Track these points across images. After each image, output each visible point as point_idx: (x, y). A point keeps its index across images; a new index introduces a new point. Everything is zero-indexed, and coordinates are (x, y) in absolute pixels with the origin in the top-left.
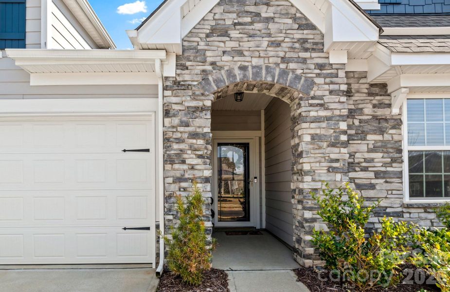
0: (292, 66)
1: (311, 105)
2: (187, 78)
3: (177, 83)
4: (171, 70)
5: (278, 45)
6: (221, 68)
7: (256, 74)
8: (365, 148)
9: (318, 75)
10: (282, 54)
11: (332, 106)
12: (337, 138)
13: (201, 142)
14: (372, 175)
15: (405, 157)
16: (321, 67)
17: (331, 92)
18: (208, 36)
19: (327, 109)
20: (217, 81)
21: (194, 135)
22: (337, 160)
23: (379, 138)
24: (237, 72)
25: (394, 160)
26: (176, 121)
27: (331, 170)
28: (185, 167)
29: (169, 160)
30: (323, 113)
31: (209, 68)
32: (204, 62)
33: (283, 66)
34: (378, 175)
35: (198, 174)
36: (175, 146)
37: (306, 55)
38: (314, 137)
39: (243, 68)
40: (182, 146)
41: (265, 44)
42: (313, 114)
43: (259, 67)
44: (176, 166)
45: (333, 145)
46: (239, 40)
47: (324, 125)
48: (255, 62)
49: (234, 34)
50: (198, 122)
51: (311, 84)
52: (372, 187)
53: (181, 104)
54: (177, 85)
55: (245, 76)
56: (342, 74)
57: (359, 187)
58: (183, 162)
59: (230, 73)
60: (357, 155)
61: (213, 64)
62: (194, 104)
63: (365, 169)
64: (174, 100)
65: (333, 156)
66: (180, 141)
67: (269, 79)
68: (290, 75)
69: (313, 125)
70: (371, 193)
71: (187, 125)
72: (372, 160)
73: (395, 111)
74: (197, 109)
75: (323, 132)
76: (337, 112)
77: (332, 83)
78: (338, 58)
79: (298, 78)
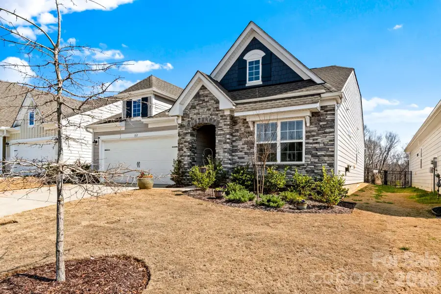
0: (213, 117)
1: (218, 130)
2: (184, 123)
3: (181, 125)
4: (180, 121)
5: (209, 110)
6: (194, 119)
7: (203, 120)
8: (241, 143)
9: (221, 119)
10: (210, 113)
11: (225, 130)
12: (226, 141)
13: (187, 144)
14: (244, 153)
15: (256, 145)
16: (222, 116)
17: (225, 125)
18: (190, 109)
19: (223, 131)
20: (192, 124)
21: (185, 142)
22: (226, 149)
23: (246, 139)
24: (197, 120)
25: (251, 148)
26: (181, 137)
27: (225, 152)
28: (183, 152)
29: (179, 150)
30: (222, 132)
31: (190, 119)
32: (189, 118)
33: (211, 117)
34: (246, 153)
35: (186, 154)
36: (181, 145)
37: (218, 112)
38: (219, 141)
39: (199, 119)
40: (183, 145)
41: (206, 110)
42: (219, 133)
43: (203, 118)
44: (181, 152)
45: (224, 143)
46: (199, 110)
47: (222, 136)
48: (203, 116)
49: (197, 107)
50: (186, 137)
51: (219, 122)
52: (243, 158)
53: (182, 132)
54: (181, 126)
55: (199, 121)
56: (228, 118)
57: (239, 158)
58: (183, 150)
59: (196, 121)
60: (239, 146)
61: (191, 118)
62: (185, 132)
63: (241, 151)
64: (181, 131)
65: (225, 147)
66: (182, 144)
67: (206, 122)
68: (213, 120)
69: (219, 137)
70: (242, 160)
71: (183, 138)
72: (244, 148)
73: (252, 129)
74: (187, 133)
75: (222, 139)
76: (226, 132)
77: (225, 122)
78: (227, 113)
79: (215, 121)
